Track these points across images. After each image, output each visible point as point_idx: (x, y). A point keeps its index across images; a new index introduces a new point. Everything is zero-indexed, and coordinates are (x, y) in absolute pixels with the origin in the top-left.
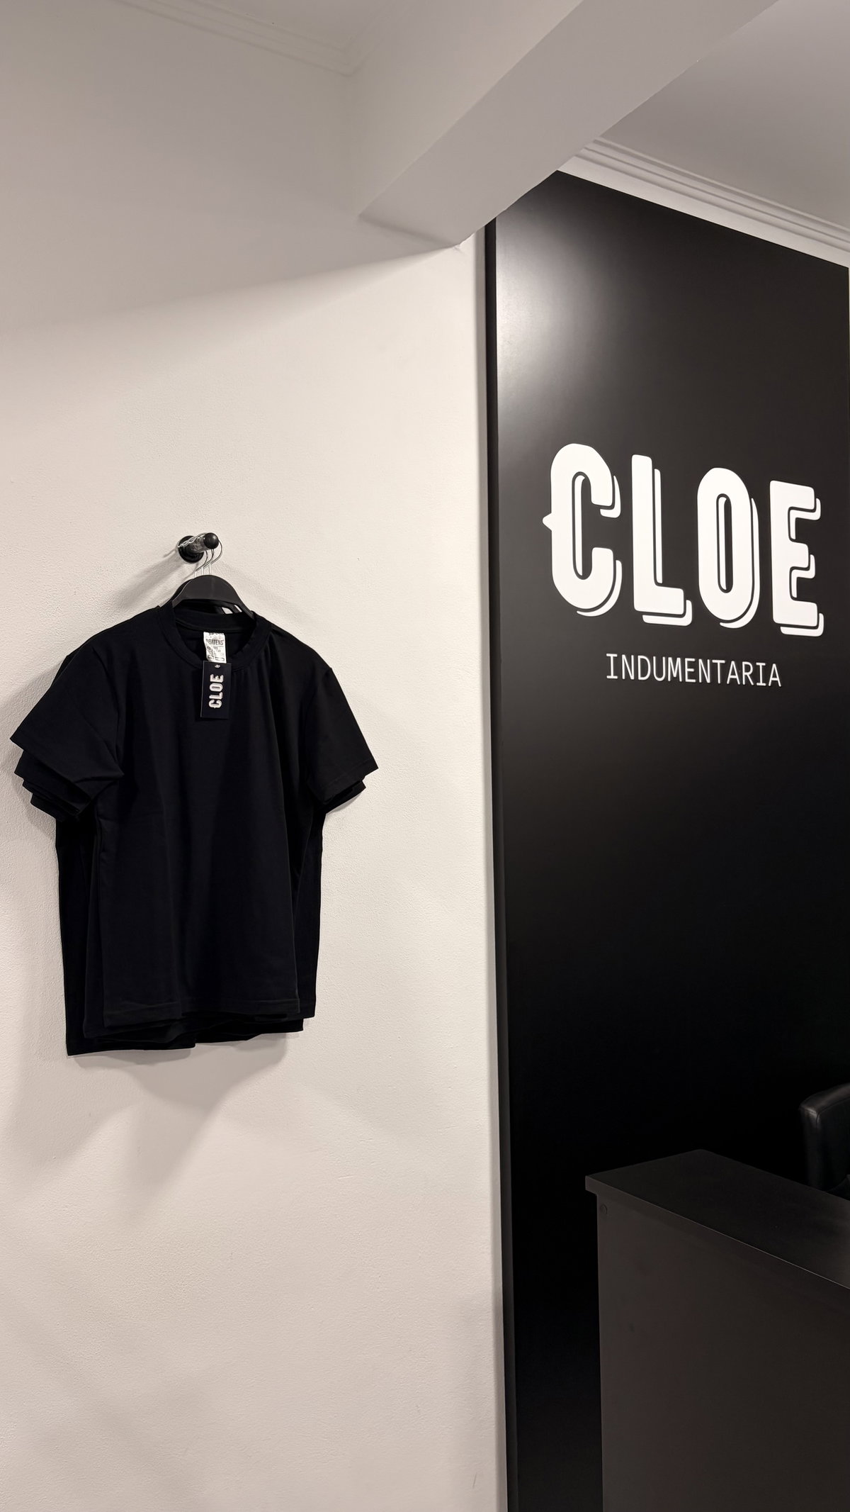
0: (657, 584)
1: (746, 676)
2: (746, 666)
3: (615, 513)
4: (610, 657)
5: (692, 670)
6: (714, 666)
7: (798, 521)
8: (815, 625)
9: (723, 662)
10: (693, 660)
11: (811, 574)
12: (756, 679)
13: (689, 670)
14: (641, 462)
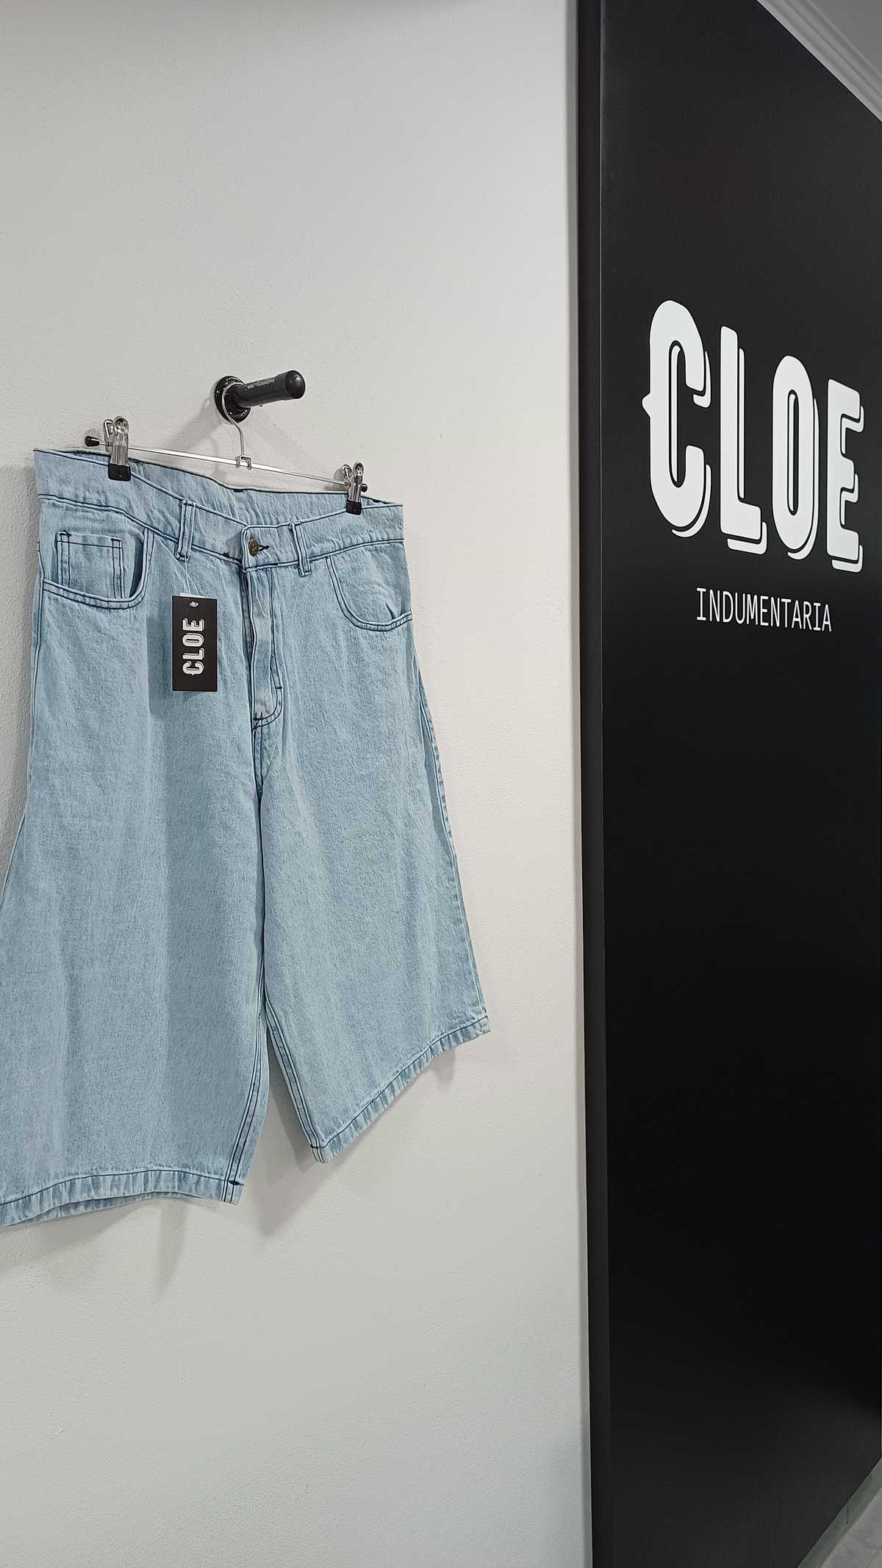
0: (740, 498)
1: (806, 619)
2: (807, 606)
3: (703, 401)
4: (699, 592)
5: (766, 611)
6: (782, 604)
7: (847, 429)
8: (856, 559)
9: (790, 601)
10: (766, 598)
11: (854, 498)
12: (814, 626)
13: (763, 610)
14: (729, 338)
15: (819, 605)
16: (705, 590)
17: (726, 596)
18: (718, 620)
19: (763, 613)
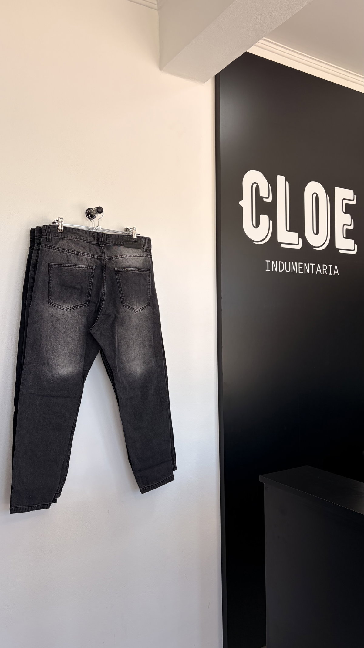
0: (287, 231)
1: (324, 271)
2: (324, 266)
3: (270, 200)
4: (267, 262)
5: (302, 268)
6: (311, 266)
7: (347, 204)
8: (353, 249)
9: (315, 264)
10: (302, 263)
11: (352, 227)
12: (328, 272)
14: (281, 178)
15: (332, 266)
16: (269, 261)
17: (281, 263)
18: (276, 271)
19: (300, 269)
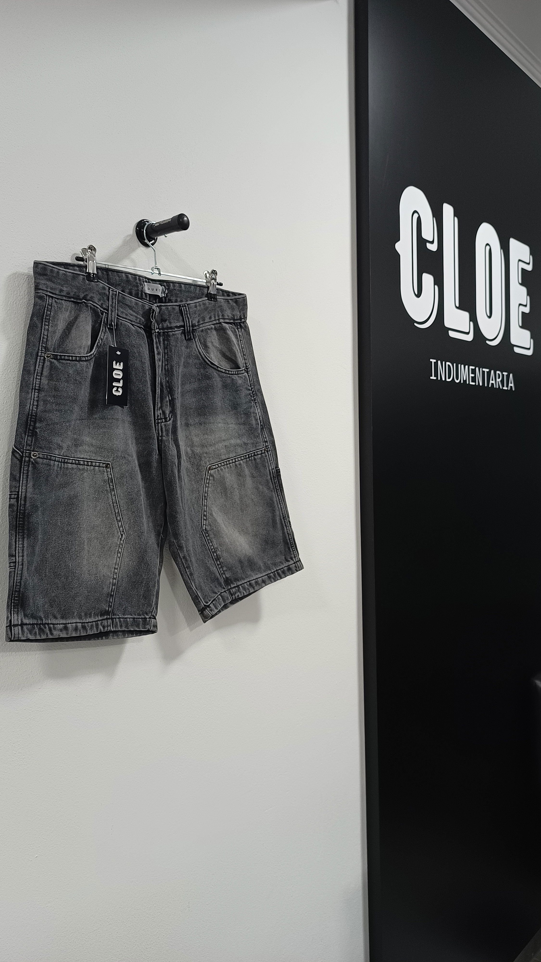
0: (456, 307)
1: (498, 382)
2: (499, 374)
3: (433, 247)
4: (432, 362)
5: (473, 375)
6: (483, 372)
7: (523, 269)
8: (528, 347)
9: (488, 370)
10: (473, 368)
11: (527, 310)
12: (503, 386)
13: (472, 375)
14: (448, 210)
15: (507, 373)
16: (435, 361)
17: (449, 365)
18: (443, 379)
19: (472, 377)
